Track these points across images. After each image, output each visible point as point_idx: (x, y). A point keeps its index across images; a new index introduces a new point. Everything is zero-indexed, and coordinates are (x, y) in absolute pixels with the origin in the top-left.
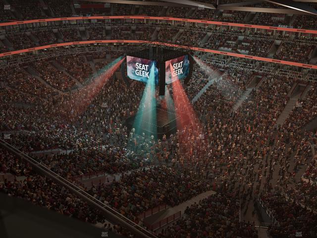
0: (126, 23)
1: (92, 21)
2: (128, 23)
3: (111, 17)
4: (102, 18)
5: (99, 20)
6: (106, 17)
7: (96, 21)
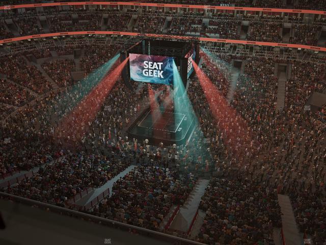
0: (63, 11)
1: (19, 11)
2: (66, 11)
3: (44, 5)
4: (32, 6)
5: (27, 9)
6: (38, 5)
7: (24, 11)
